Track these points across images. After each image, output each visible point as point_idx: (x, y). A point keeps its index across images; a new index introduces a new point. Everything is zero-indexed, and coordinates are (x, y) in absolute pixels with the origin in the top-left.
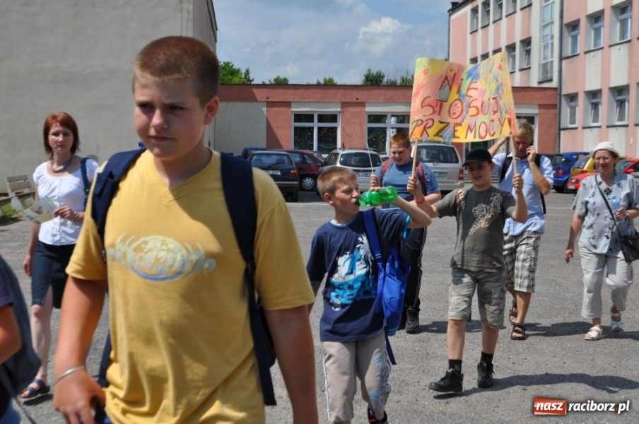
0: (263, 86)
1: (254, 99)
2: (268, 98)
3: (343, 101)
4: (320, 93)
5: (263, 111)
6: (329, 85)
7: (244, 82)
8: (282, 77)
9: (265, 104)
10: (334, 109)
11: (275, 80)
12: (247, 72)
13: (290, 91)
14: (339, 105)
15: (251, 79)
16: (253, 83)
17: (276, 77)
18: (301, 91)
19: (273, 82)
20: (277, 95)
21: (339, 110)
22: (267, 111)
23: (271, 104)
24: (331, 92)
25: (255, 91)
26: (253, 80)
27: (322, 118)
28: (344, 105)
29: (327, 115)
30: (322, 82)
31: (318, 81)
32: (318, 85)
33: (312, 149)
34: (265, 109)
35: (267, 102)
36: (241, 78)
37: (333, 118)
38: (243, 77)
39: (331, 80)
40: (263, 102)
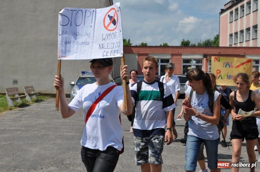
0: (136, 46)
1: (132, 53)
2: (138, 52)
3: (172, 53)
4: (161, 50)
5: (136, 58)
6: (165, 46)
7: (128, 45)
8: (145, 43)
9: (137, 55)
10: (168, 57)
11: (141, 44)
12: (129, 41)
13: (148, 49)
14: (170, 55)
15: (131, 43)
16: (131, 45)
17: (142, 43)
18: (153, 49)
19: (140, 45)
20: (142, 51)
21: (170, 57)
22: (138, 58)
23: (139, 55)
24: (167, 49)
25: (133, 49)
26: (131, 44)
27: (163, 61)
28: (172, 55)
29: (165, 60)
30: (162, 45)
31: (160, 45)
32: (161, 46)
33: (158, 75)
34: (137, 57)
35: (138, 54)
36: (126, 43)
37: (167, 61)
38: (127, 43)
39: (166, 44)
40: (136, 54)
